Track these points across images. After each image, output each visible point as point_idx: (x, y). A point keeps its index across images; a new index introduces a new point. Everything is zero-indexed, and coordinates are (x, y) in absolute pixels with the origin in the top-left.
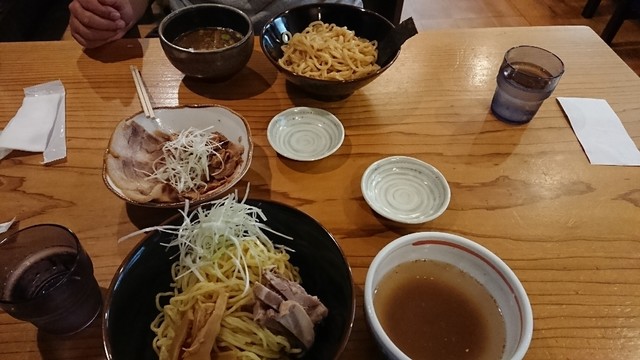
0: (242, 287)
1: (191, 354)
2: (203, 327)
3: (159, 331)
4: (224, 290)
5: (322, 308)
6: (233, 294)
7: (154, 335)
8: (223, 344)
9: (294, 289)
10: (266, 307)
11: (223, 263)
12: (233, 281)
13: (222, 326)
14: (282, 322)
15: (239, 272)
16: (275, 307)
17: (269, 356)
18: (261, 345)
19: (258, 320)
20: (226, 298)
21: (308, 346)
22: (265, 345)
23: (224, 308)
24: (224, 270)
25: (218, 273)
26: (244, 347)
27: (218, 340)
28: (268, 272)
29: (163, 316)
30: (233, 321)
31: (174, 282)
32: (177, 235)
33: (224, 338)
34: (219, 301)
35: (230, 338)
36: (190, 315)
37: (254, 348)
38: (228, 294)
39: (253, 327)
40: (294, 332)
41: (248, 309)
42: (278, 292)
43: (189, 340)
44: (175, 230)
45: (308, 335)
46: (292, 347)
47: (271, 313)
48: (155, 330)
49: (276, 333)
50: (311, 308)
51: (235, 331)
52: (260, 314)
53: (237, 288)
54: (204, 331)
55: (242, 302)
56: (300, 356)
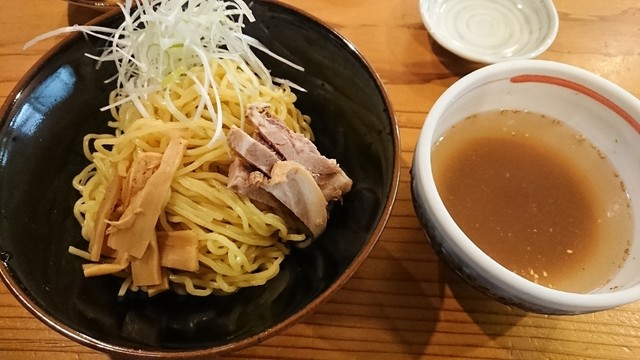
0: (209, 132)
1: (119, 230)
2: (141, 189)
3: (84, 190)
4: (178, 133)
5: (343, 179)
6: (196, 142)
7: (78, 195)
8: (176, 220)
9: (298, 144)
10: (250, 168)
11: (180, 91)
12: (196, 122)
13: (174, 190)
14: (277, 193)
15: (206, 108)
16: (264, 169)
17: (252, 242)
18: (240, 226)
19: (235, 187)
20: (182, 147)
21: (316, 232)
22: (246, 226)
23: (178, 161)
24: (181, 102)
25: (170, 106)
26: (210, 227)
27: (168, 212)
28: (256, 113)
29: (95, 169)
30: (193, 185)
31: (114, 120)
32: (111, 44)
33: (177, 209)
34: (168, 151)
35: (185, 211)
36: (122, 171)
37: (230, 231)
38: (184, 142)
39: (227, 197)
40: (295, 210)
41: (220, 168)
42: (272, 147)
43: (120, 209)
44: (109, 35)
45: (317, 216)
46: (291, 231)
47: (257, 177)
48: (79, 187)
49: (266, 209)
50: (326, 176)
51: (197, 200)
52: (237, 176)
53: (202, 134)
54: (141, 195)
55: (210, 157)
56: (302, 246)
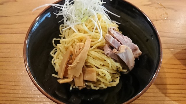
0: (98, 37)
1: (72, 68)
2: (78, 55)
3: (55, 56)
4: (88, 37)
6: (94, 40)
7: (52, 58)
8: (88, 64)
9: (126, 40)
10: (112, 48)
11: (87, 24)
12: (93, 34)
13: (88, 55)
14: (121, 56)
15: (96, 29)
16: (117, 48)
18: (108, 67)
19: (108, 54)
20: (90, 41)
22: (110, 66)
23: (89, 47)
24: (88, 27)
25: (86, 29)
26: (99, 67)
27: (86, 62)
28: (112, 30)
29: (56, 49)
30: (94, 53)
31: (61, 34)
33: (89, 61)
34: (86, 42)
35: (92, 62)
36: (71, 49)
37: (104, 68)
38: (91, 40)
39: (104, 57)
40: (126, 62)
41: (101, 48)
42: (118, 41)
43: (71, 61)
44: (60, 7)
46: (123, 69)
47: (115, 50)
48: (52, 55)
49: (116, 61)
50: (134, 50)
51: (95, 58)
52: (108, 50)
53: (95, 37)
54: (79, 57)
55: (98, 44)
